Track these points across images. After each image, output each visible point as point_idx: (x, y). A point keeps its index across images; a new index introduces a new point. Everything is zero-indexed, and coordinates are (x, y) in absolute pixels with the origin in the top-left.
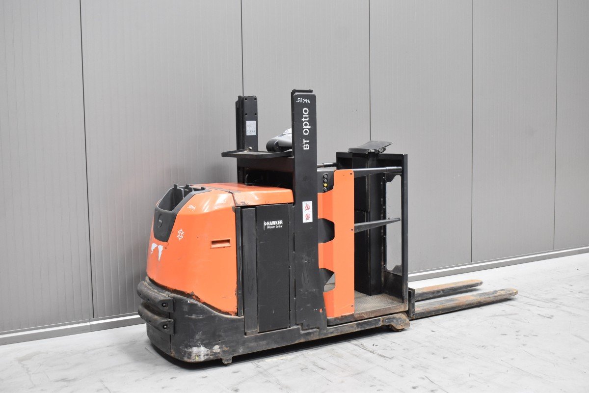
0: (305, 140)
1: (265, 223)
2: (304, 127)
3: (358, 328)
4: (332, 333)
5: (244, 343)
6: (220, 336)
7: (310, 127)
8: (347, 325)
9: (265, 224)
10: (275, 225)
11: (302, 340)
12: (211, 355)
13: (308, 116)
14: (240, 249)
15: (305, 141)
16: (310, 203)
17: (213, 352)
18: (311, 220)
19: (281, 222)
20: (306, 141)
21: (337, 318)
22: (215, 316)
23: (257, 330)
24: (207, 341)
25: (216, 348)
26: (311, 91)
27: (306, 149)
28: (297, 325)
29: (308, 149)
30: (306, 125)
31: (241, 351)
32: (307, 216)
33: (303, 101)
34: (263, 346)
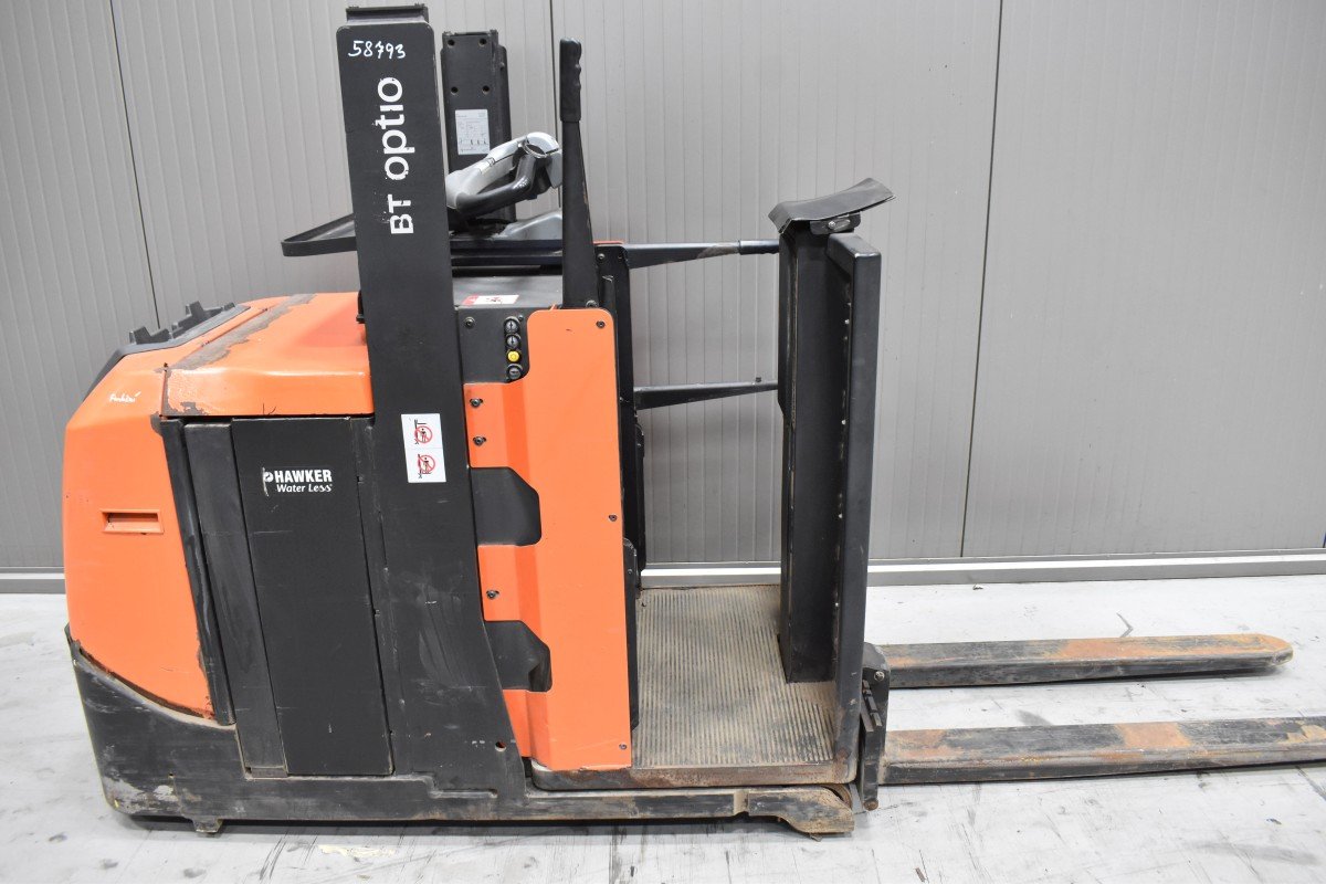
0: (394, 199)
1: (265, 474)
2: (388, 150)
3: (643, 809)
4: (545, 811)
5: (246, 792)
6: (168, 766)
7: (412, 150)
8: (601, 799)
9: (267, 477)
10: (305, 483)
11: (438, 815)
12: (151, 806)
13: (400, 108)
14: (195, 545)
15: (392, 204)
16: (433, 421)
17: (155, 800)
18: (438, 475)
19: (327, 475)
20: (398, 203)
21: (566, 774)
22: (147, 715)
23: (284, 767)
24: (136, 772)
25: (164, 792)
26: (419, 10)
27: (402, 230)
28: (421, 773)
29: (410, 230)
30: (394, 142)
31: (239, 810)
32: (424, 461)
33: (375, 50)
34: (307, 808)
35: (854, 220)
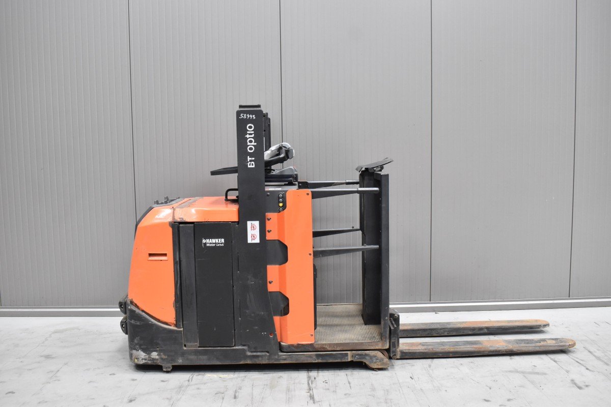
0: (250, 157)
1: (204, 240)
2: (249, 144)
3: (318, 359)
4: (285, 359)
5: (183, 354)
6: (157, 344)
7: (255, 144)
8: (304, 355)
9: (204, 241)
10: (216, 243)
11: (249, 362)
12: (149, 360)
13: (253, 132)
14: (178, 263)
15: (249, 159)
16: (257, 223)
17: (150, 358)
18: (257, 241)
19: (223, 240)
20: (251, 159)
21: (292, 345)
22: (153, 325)
23: (198, 344)
24: (146, 347)
25: (154, 355)
26: (259, 106)
27: (251, 166)
28: (244, 345)
29: (254, 166)
30: (251, 142)
31: (180, 361)
32: (253, 237)
33: (247, 117)
34: (204, 360)
35: (382, 168)
